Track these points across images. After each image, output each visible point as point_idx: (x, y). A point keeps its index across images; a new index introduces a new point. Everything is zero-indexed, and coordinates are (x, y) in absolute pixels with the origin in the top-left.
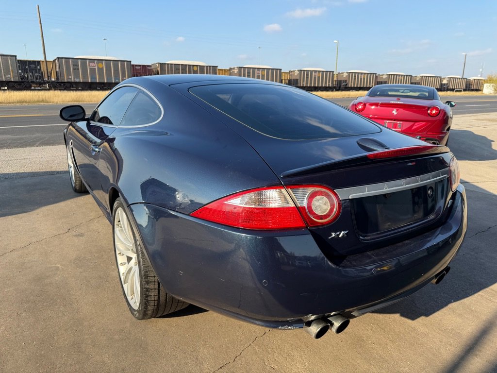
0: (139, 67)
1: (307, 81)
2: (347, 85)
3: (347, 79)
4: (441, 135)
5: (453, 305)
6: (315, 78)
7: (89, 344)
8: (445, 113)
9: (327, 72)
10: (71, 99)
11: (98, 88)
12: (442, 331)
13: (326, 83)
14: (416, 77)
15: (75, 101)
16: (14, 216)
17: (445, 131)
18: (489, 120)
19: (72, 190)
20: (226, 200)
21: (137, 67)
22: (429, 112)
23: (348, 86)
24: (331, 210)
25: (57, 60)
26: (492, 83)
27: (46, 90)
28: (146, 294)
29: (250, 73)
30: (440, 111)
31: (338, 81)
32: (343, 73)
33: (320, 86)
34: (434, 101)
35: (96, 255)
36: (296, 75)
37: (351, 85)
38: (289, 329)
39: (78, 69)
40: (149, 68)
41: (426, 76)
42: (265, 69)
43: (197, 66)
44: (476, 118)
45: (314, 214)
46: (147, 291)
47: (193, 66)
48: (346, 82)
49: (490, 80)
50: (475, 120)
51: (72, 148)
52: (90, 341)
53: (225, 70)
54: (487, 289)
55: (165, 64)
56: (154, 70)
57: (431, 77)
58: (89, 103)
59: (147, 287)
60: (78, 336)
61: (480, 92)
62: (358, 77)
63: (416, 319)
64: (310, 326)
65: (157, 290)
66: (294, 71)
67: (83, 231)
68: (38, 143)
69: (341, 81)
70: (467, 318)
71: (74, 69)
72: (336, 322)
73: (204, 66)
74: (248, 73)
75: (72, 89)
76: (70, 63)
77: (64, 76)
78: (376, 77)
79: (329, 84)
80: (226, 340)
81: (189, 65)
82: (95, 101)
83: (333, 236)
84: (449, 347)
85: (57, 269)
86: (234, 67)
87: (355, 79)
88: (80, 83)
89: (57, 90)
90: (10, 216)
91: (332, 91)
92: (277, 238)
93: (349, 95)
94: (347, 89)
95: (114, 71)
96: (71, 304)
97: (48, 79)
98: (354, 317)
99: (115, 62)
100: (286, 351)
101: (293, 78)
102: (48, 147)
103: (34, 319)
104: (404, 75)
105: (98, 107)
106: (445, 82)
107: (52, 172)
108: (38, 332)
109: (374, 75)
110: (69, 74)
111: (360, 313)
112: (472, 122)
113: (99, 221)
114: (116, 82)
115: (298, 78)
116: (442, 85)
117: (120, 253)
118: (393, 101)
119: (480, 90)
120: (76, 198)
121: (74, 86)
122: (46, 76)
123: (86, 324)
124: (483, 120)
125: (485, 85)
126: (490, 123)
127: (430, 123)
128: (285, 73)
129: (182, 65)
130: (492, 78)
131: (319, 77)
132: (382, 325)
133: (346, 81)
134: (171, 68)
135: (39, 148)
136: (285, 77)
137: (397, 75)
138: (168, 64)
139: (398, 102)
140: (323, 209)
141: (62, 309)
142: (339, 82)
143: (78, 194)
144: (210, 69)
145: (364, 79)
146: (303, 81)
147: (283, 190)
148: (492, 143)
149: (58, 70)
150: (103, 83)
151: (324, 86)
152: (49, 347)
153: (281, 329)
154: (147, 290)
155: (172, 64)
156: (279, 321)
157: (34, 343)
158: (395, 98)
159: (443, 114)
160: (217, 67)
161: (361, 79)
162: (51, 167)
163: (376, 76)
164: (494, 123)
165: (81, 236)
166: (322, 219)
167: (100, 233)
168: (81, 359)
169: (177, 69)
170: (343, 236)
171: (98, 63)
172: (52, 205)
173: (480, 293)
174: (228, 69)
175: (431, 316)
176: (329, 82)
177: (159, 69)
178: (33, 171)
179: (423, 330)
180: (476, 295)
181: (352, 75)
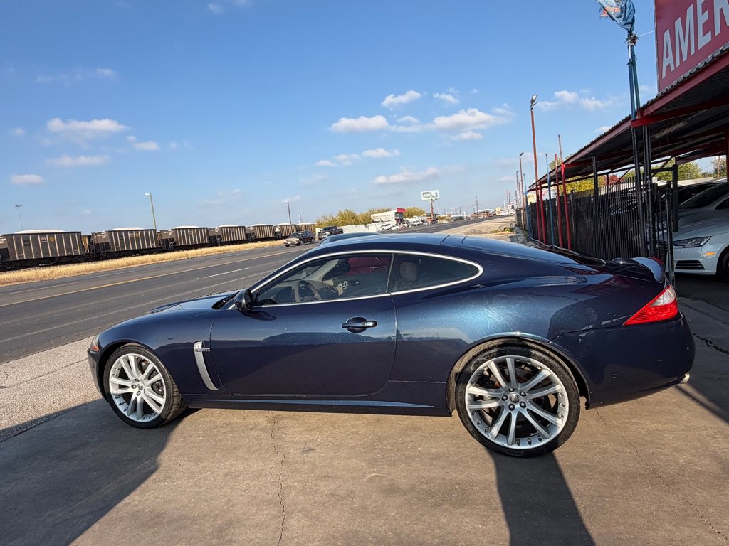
1: (122, 244)
2: (175, 243)
3: (174, 237)
6: (132, 239)
9: (147, 230)
13: (148, 244)
23: (177, 245)
31: (163, 240)
32: (167, 231)
33: (141, 248)
36: (104, 237)
37: (181, 243)
48: (173, 241)
62: (187, 233)
66: (100, 233)
69: (167, 240)
78: (208, 231)
79: (153, 245)
87: (184, 236)
94: (177, 248)
101: (100, 242)
106: (277, 230)
109: (205, 230)
115: (108, 241)
116: (275, 233)
125: (316, 230)
128: (86, 237)
131: (137, 238)
133: (173, 239)
136: (86, 242)
142: (165, 241)
145: (194, 235)
146: (117, 245)
151: (147, 248)
161: (191, 235)
176: (152, 242)
181: (179, 232)
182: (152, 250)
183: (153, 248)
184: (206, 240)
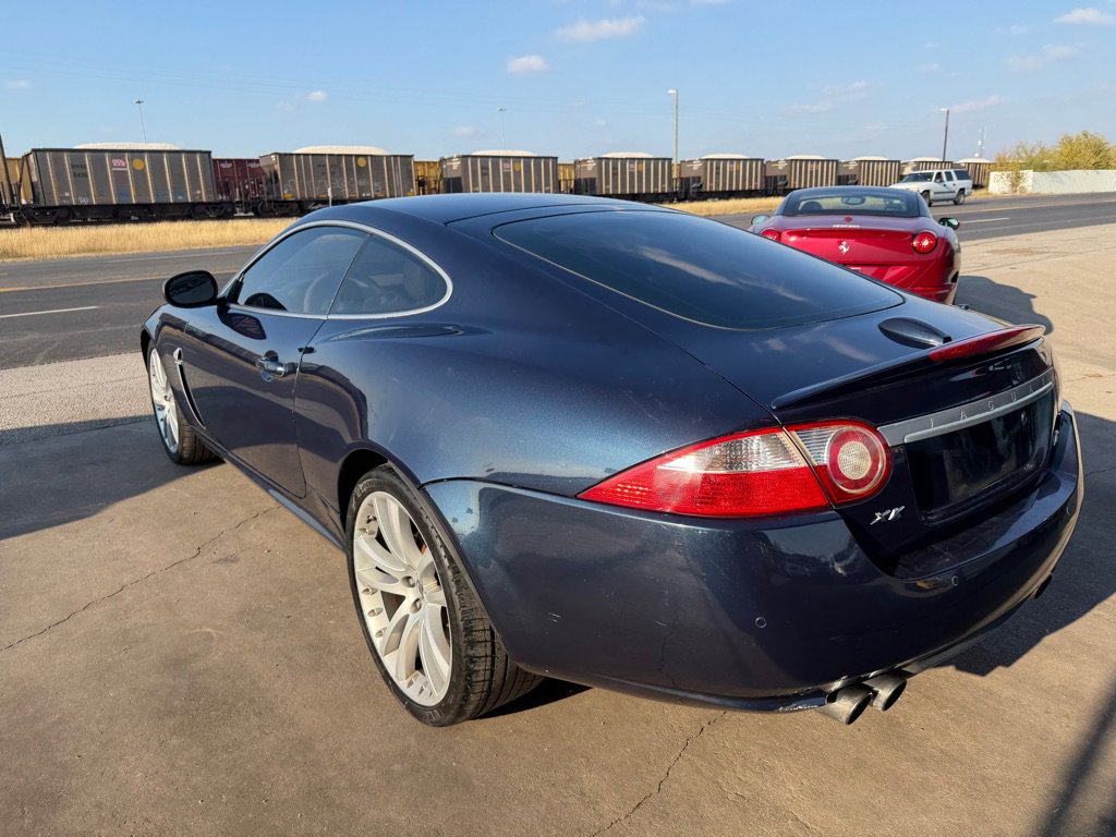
0: (229, 165)
1: (615, 180)
2: (701, 186)
3: (701, 174)
4: (941, 292)
5: (1049, 640)
6: (632, 174)
7: (344, 788)
8: (948, 245)
9: (657, 159)
10: (74, 247)
11: (133, 218)
12: (1045, 691)
13: (656, 186)
14: (847, 163)
15: (84, 251)
16: (57, 528)
17: (949, 283)
18: (1016, 251)
19: (167, 461)
20: (661, 463)
21: (223, 165)
22: (915, 243)
23: (703, 189)
24: (874, 469)
25: (31, 156)
26: (1006, 170)
27: (11, 226)
28: (468, 669)
29: (488, 169)
30: (937, 240)
31: (681, 179)
32: (691, 162)
33: (644, 191)
34: (921, 219)
35: (285, 600)
36: (589, 169)
37: (711, 187)
38: (799, 710)
39: (86, 175)
40: (253, 165)
41: (869, 161)
42: (520, 157)
43: (365, 156)
44: (990, 249)
45: (843, 478)
46: (472, 662)
47: (357, 156)
48: (699, 181)
49: (1001, 165)
50: (988, 252)
51: (181, 367)
52: (344, 782)
53: (428, 163)
54: (1106, 602)
55: (292, 155)
56: (267, 171)
57: (879, 161)
58: (120, 253)
59: (471, 652)
60: (314, 774)
61: (982, 191)
62: (725, 169)
63: (988, 672)
64: (834, 701)
65: (489, 659)
66: (585, 161)
67: (232, 551)
68: (41, 356)
69: (688, 179)
70: (1084, 663)
71: (75, 175)
72: (882, 688)
73: (381, 157)
74: (482, 168)
75: (72, 221)
76: (64, 161)
77: (51, 193)
78: (764, 166)
79: (663, 187)
80: (628, 750)
81: (346, 155)
82: (133, 249)
83: (879, 518)
84: (1065, 720)
85: (208, 637)
86: (450, 156)
87: (718, 173)
88: (90, 206)
89: (38, 225)
90: (47, 530)
91: (671, 202)
92: (765, 532)
93: (708, 210)
94: (703, 195)
95: (172, 175)
96: (271, 709)
97: (13, 201)
98: (910, 675)
99: (172, 155)
100: (756, 760)
101: (583, 176)
102: (70, 363)
103: (201, 750)
104: (823, 161)
105: (245, 272)
106: (907, 171)
107: (100, 421)
108: (223, 776)
109: (759, 163)
110: (63, 187)
111: (924, 666)
112: (983, 257)
113: (258, 524)
114: (178, 201)
115: (595, 175)
117: (367, 590)
118: (838, 223)
119: (982, 187)
120: (185, 478)
121: (78, 214)
122: (8, 195)
123: (320, 747)
124: (1005, 251)
125: (992, 174)
126: (1022, 258)
127: (918, 268)
128: (563, 165)
129: (330, 155)
130: (1004, 159)
131: (640, 173)
132: (927, 690)
133: (699, 178)
134: (307, 164)
135: (46, 367)
136: (564, 174)
137: (807, 161)
138: (299, 155)
139: (850, 226)
140: (857, 468)
141: (255, 721)
142: (685, 182)
143: (186, 469)
144: (395, 162)
145: (738, 172)
146: (607, 183)
147: (782, 436)
148: (1032, 300)
149: (35, 178)
150: (148, 206)
151: (652, 191)
152: (260, 804)
153: (783, 712)
154: (472, 659)
155: (308, 155)
156: (775, 697)
157: (222, 798)
158: (842, 218)
159: (944, 245)
160: (412, 156)
161: (731, 173)
162: (95, 410)
163: (762, 164)
164: (1029, 258)
165: (232, 561)
166: (857, 487)
167: (273, 551)
168: (341, 821)
169: (319, 166)
170: (894, 518)
171: (131, 160)
172: (136, 498)
173: (1096, 611)
174: (437, 160)
175: (1017, 665)
176: (663, 182)
177: (277, 167)
178: (56, 422)
179: (1007, 693)
180: (1089, 615)
181: (711, 165)
182: (661, 197)
183: (663, 193)
184: (757, 184)
